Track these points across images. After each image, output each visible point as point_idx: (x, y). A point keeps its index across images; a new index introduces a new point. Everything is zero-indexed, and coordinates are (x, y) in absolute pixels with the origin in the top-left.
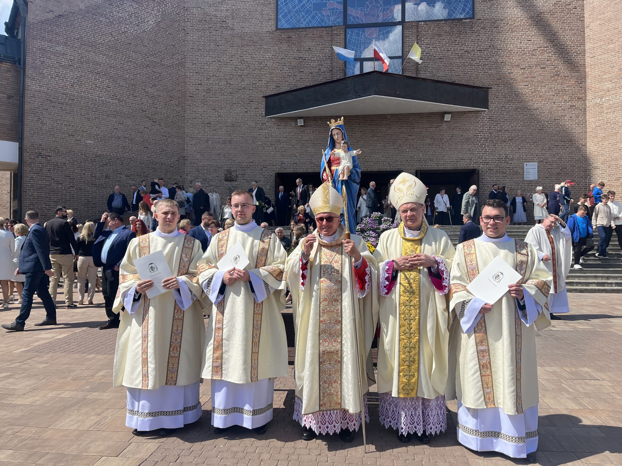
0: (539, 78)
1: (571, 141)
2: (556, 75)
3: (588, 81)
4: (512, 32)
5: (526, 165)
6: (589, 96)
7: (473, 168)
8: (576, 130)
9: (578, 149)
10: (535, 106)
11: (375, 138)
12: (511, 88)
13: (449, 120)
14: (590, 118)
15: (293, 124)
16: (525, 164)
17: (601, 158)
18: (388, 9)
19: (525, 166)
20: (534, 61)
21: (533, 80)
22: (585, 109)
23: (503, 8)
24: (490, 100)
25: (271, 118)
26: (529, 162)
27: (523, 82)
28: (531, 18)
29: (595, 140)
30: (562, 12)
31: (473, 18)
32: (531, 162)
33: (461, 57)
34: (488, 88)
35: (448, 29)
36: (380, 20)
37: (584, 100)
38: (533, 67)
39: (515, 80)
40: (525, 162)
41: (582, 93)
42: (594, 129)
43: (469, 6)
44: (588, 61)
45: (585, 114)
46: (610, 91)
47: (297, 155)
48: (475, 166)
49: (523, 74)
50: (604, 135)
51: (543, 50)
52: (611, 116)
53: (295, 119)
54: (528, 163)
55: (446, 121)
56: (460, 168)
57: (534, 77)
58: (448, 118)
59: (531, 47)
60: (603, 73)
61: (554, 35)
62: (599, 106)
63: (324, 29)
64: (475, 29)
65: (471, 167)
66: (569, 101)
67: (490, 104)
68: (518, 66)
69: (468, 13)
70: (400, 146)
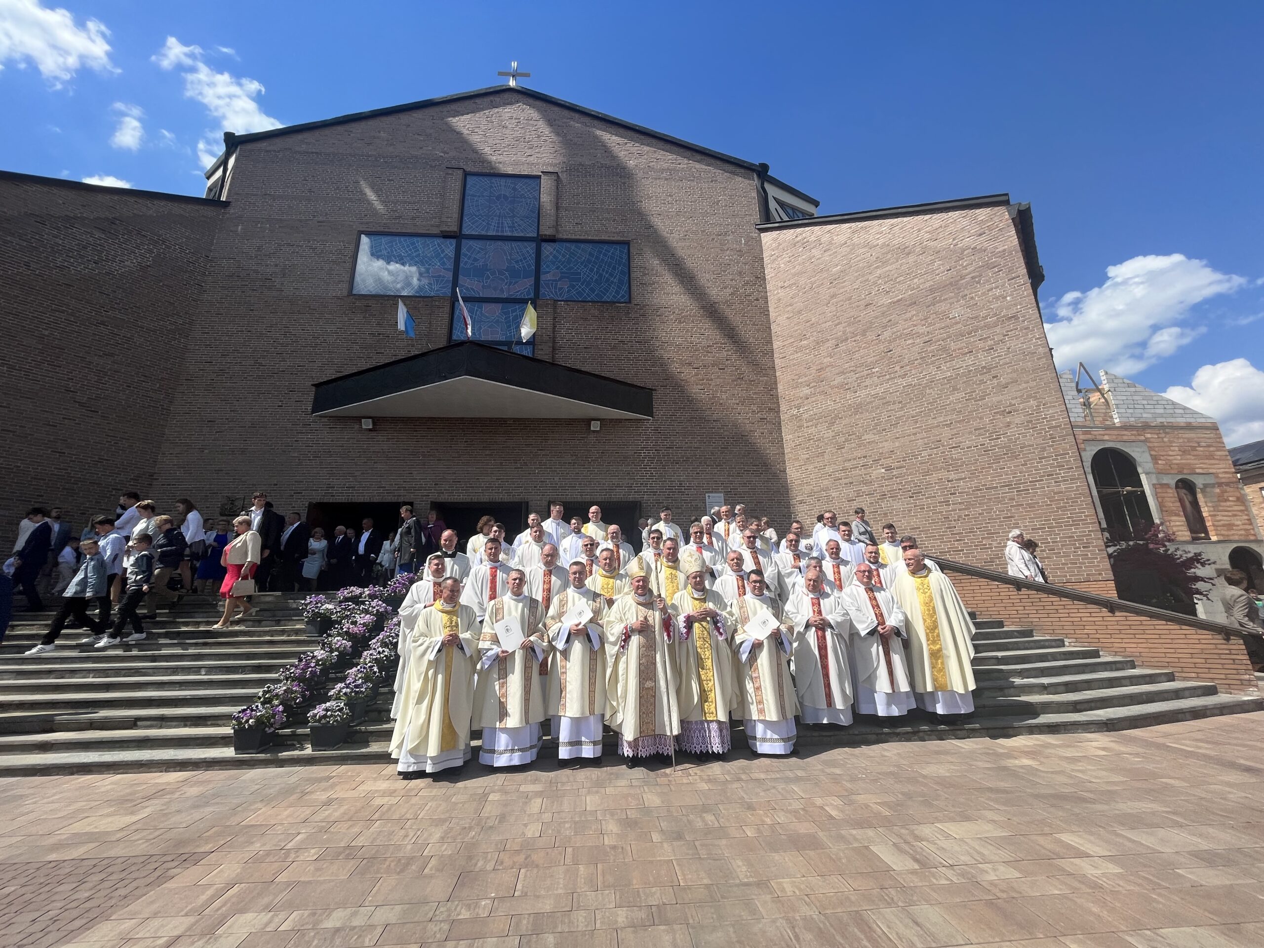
0: (718, 381)
1: (765, 465)
2: (739, 378)
3: (780, 387)
4: (680, 322)
5: (709, 496)
6: (783, 407)
7: (634, 500)
8: (771, 451)
9: (775, 475)
10: (715, 417)
11: (487, 452)
12: (683, 392)
13: (598, 429)
14: (788, 436)
15: (357, 426)
16: (707, 495)
17: (807, 489)
18: (515, 283)
19: (707, 498)
20: (709, 359)
21: (710, 382)
22: (780, 423)
23: (668, 294)
24: (655, 405)
25: (320, 416)
26: (712, 492)
27: (697, 385)
28: (703, 307)
29: (797, 464)
30: (742, 303)
31: (630, 302)
32: (716, 492)
33: (614, 348)
34: (652, 390)
35: (597, 313)
36: (505, 295)
37: (777, 412)
38: (709, 366)
39: (687, 382)
40: (707, 492)
41: (774, 403)
42: (793, 449)
43: (625, 288)
44: (778, 362)
45: (780, 429)
46: (808, 398)
47: (357, 473)
48: (637, 497)
49: (697, 375)
50: (807, 456)
51: (721, 347)
52: (813, 430)
53: (358, 419)
54: (710, 495)
55: (594, 431)
56: (615, 500)
57: (712, 380)
58: (595, 426)
59: (705, 343)
60: (797, 377)
61: (733, 329)
62: (796, 418)
63: (421, 299)
64: (632, 315)
65: (631, 497)
66: (758, 412)
67: (655, 410)
68: (690, 364)
69: (623, 296)
70: (525, 463)
